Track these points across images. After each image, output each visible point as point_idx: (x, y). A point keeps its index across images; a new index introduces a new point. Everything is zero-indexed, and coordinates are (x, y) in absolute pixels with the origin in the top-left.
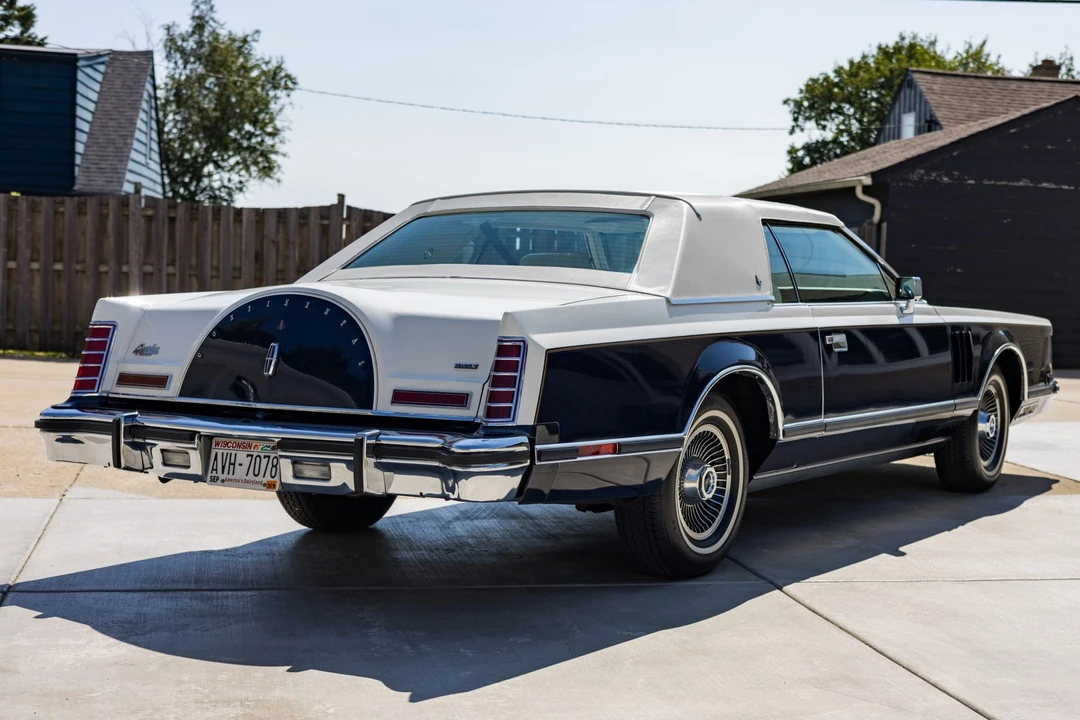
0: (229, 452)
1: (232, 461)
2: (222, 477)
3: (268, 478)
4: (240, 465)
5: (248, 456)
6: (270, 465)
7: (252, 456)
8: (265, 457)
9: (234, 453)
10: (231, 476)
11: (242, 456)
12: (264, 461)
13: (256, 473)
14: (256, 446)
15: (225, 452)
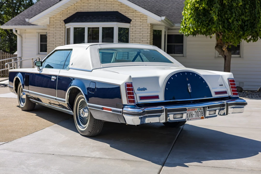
0: (190, 112)
1: (192, 114)
2: (190, 118)
3: (201, 116)
4: (194, 115)
5: (195, 112)
6: (201, 113)
7: (196, 112)
8: (199, 111)
9: (191, 112)
10: (192, 118)
11: (193, 112)
12: (199, 112)
13: (198, 116)
14: (196, 109)
15: (189, 112)
